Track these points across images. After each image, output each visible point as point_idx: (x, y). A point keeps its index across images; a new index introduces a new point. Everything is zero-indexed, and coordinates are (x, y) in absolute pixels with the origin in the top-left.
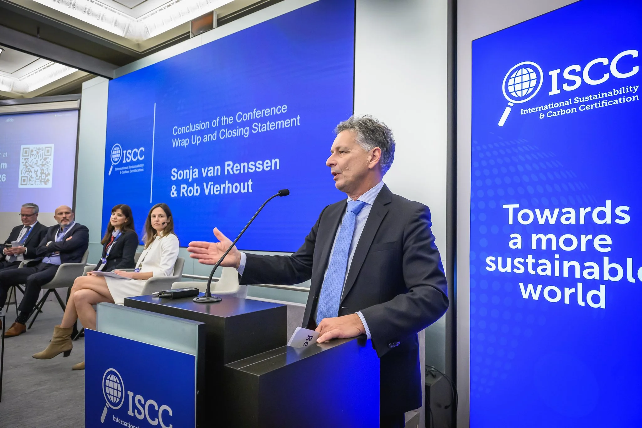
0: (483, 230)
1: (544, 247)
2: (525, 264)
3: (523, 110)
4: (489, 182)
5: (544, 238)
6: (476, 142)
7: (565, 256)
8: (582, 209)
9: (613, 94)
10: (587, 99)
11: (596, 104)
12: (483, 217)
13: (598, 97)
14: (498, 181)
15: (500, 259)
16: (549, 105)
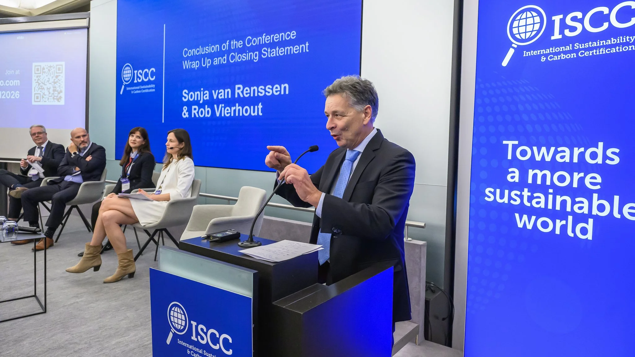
0: (483, 163)
1: (539, 182)
2: (521, 197)
3: (526, 52)
4: (491, 119)
5: (540, 174)
6: (480, 80)
7: (558, 191)
8: (576, 149)
9: (611, 42)
10: (587, 45)
11: (595, 51)
12: (484, 151)
13: (597, 44)
14: (500, 118)
15: (498, 191)
16: (551, 49)
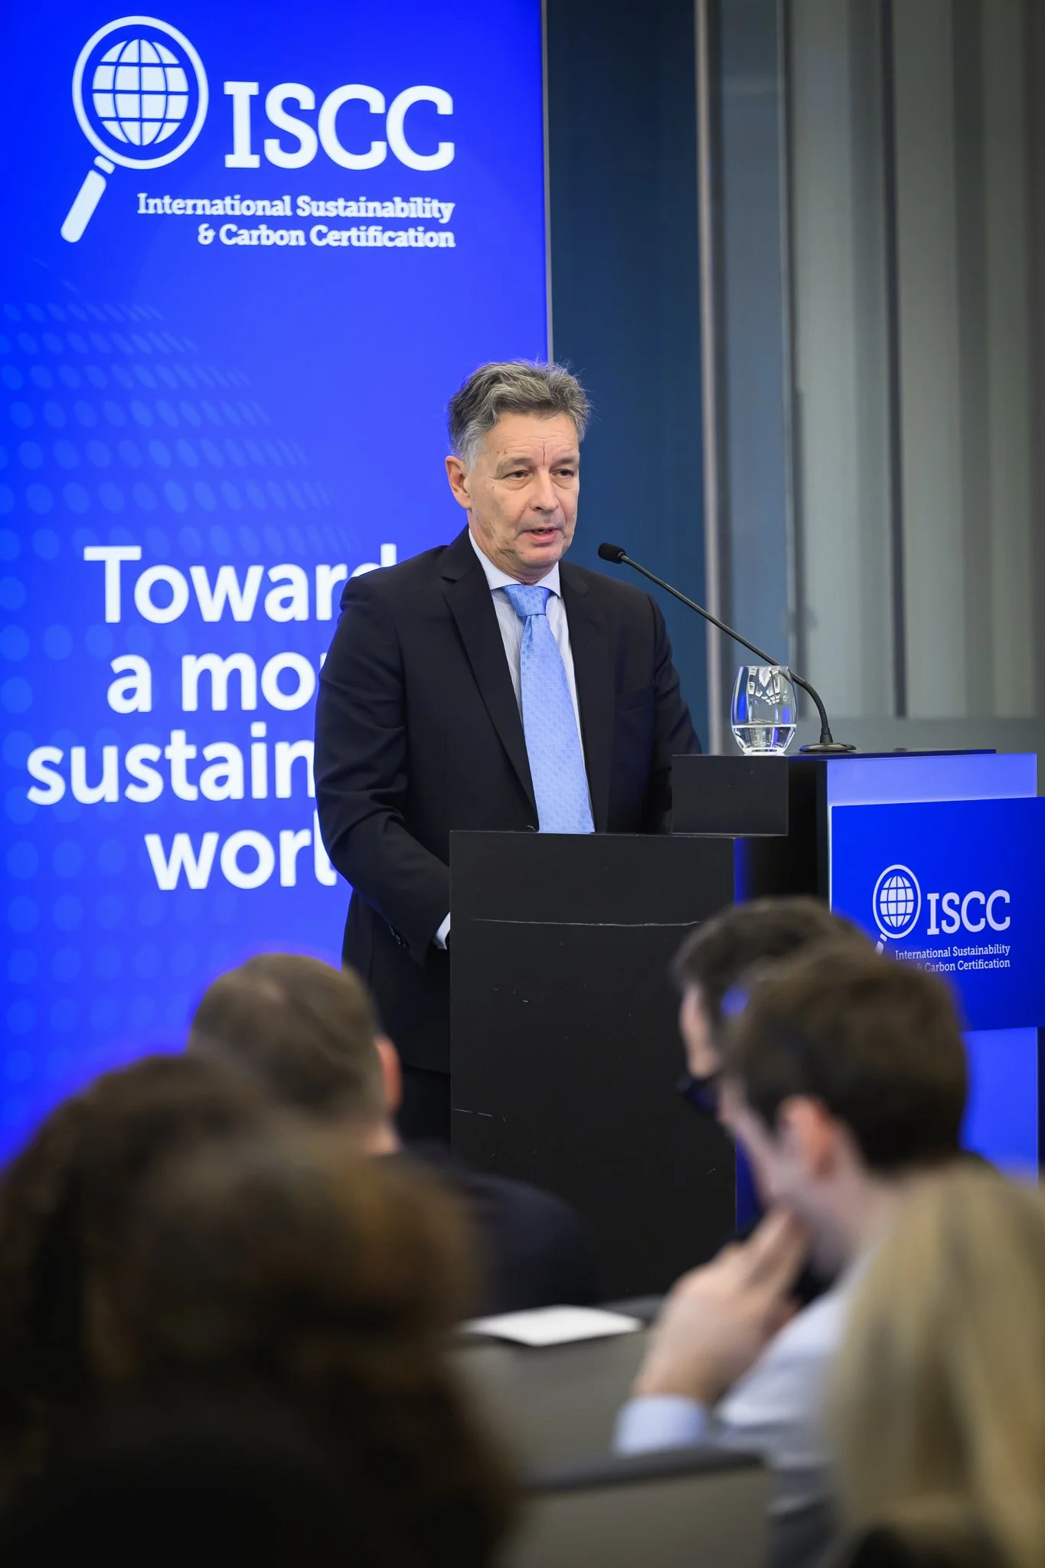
0: (13, 643)
1: (219, 703)
2: (163, 767)
3: (147, 198)
4: (31, 455)
5: (219, 668)
7: (281, 727)
9: (395, 211)
10: (332, 209)
11: (354, 232)
12: (12, 594)
13: (359, 210)
14: (66, 455)
15: (78, 755)
16: (228, 200)
